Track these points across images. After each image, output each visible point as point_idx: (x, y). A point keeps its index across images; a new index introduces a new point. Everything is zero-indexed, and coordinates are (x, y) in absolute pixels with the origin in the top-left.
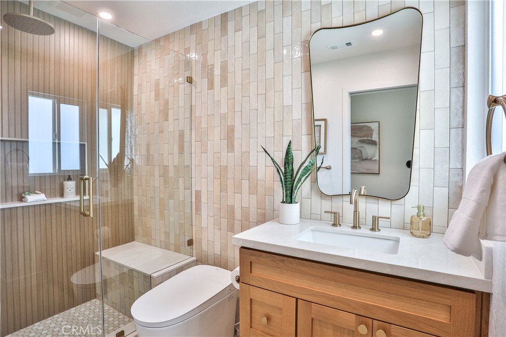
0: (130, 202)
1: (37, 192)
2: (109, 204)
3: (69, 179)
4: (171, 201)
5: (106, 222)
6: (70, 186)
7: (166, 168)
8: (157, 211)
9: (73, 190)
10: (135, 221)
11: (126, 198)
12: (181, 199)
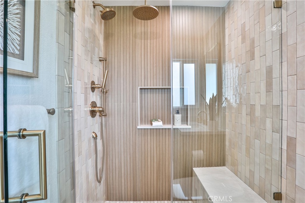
0: (222, 134)
1: (158, 120)
2: (205, 134)
3: (178, 113)
4: (257, 141)
5: (202, 147)
6: (178, 117)
7: (253, 107)
8: (244, 147)
9: (180, 121)
10: (226, 150)
11: (220, 131)
12: (268, 141)
